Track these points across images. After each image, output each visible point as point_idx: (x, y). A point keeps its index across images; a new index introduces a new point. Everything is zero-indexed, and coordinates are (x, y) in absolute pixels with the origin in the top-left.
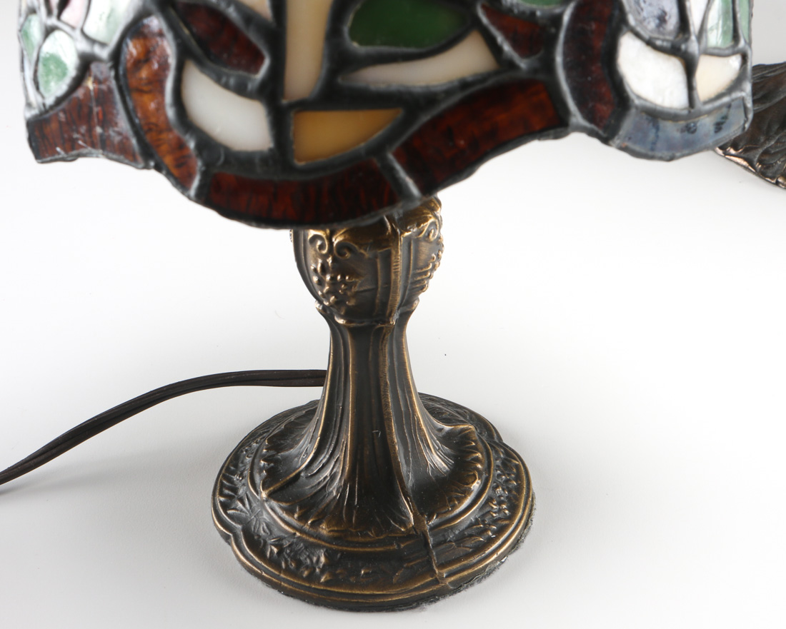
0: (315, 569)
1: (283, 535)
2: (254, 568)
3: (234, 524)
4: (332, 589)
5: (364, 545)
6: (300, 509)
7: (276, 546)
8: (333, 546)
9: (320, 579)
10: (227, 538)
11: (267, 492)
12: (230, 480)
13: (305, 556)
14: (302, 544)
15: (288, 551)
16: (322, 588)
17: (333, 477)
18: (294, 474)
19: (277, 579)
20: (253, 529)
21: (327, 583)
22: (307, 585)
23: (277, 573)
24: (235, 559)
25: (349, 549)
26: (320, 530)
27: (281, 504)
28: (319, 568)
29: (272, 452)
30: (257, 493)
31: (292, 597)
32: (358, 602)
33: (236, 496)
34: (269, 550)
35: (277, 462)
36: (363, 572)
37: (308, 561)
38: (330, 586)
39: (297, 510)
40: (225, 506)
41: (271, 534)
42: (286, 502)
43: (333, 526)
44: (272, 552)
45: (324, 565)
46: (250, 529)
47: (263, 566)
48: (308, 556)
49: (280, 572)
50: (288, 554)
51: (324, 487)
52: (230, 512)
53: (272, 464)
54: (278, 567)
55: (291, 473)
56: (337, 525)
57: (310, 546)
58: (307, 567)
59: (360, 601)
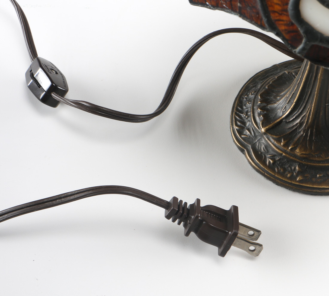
0: (293, 173)
1: (275, 153)
2: (260, 170)
3: (246, 143)
4: (303, 185)
5: (319, 162)
6: (284, 140)
7: (272, 159)
8: (303, 162)
9: (296, 179)
10: (242, 151)
11: (265, 129)
12: (240, 117)
13: (287, 166)
14: (286, 160)
15: (278, 163)
16: (298, 184)
17: (301, 124)
18: (279, 120)
19: (274, 177)
20: (257, 148)
21: (300, 181)
22: (290, 182)
23: (273, 174)
24: (248, 163)
25: (311, 164)
26: (296, 153)
27: (273, 136)
28: (295, 173)
29: (264, 104)
30: (259, 129)
31: (280, 186)
32: (316, 192)
33: (245, 127)
34: (268, 161)
35: (267, 110)
36: (318, 176)
37: (289, 169)
38: (302, 183)
39: (283, 141)
40: (240, 133)
41: (268, 152)
42: (276, 135)
43: (303, 151)
44: (269, 162)
45: (298, 172)
46: (256, 148)
47: (265, 170)
48: (289, 166)
49: (275, 174)
50: (278, 164)
51: (296, 129)
52: (242, 136)
53: (265, 112)
54: (274, 171)
55: (277, 119)
56: (304, 151)
57: (290, 161)
58: (289, 172)
59: (317, 191)
